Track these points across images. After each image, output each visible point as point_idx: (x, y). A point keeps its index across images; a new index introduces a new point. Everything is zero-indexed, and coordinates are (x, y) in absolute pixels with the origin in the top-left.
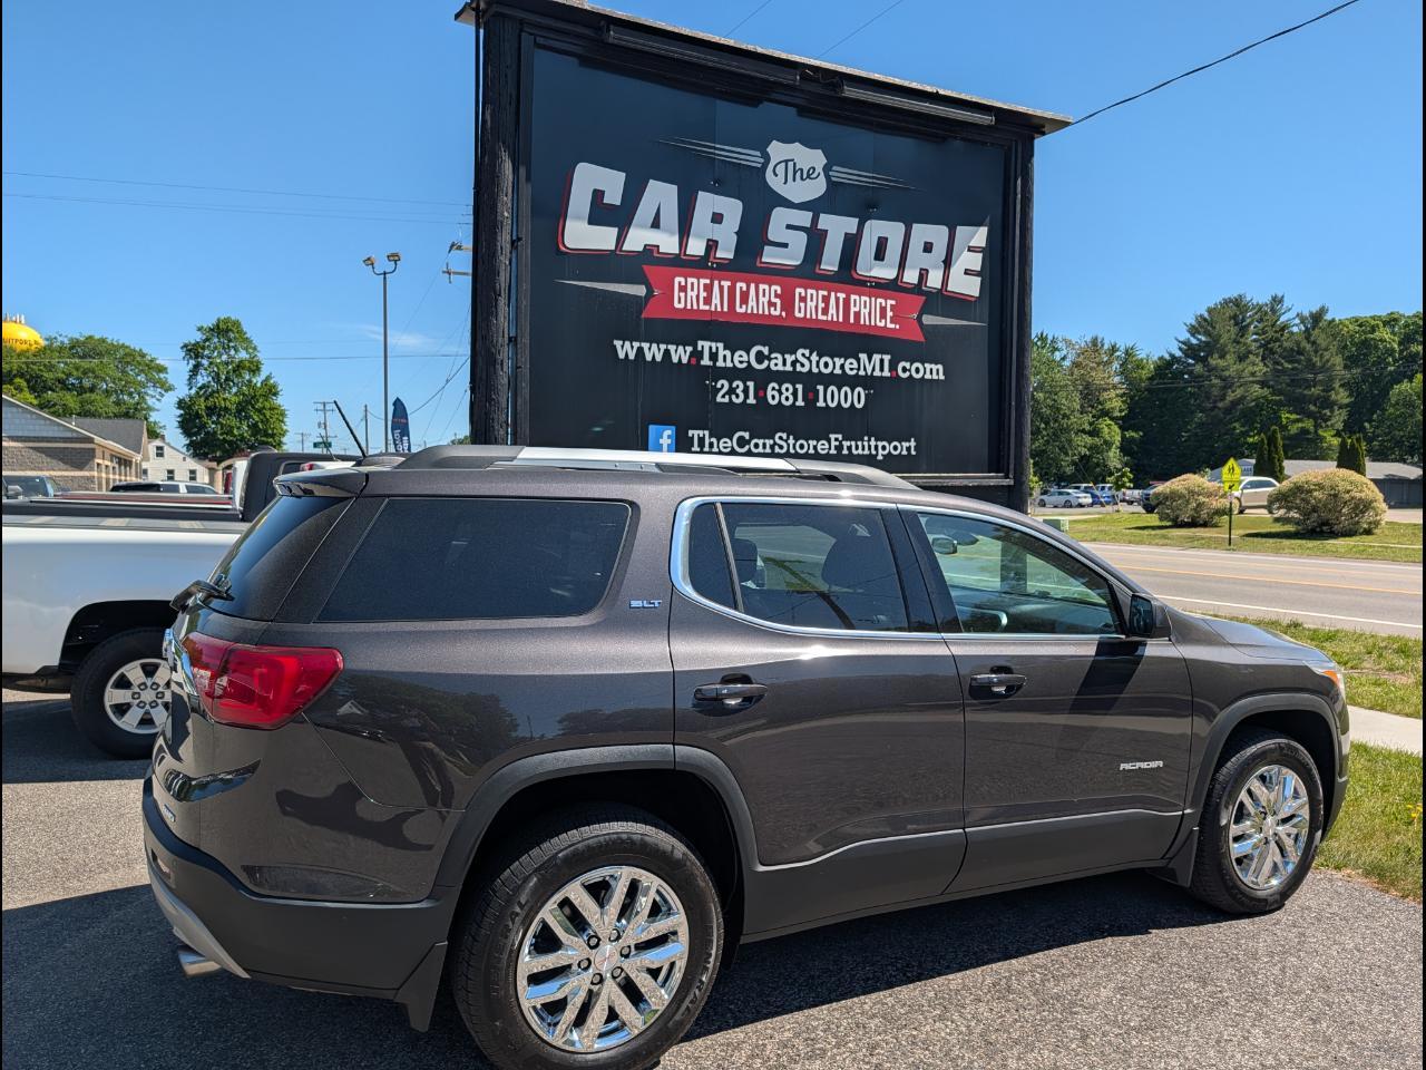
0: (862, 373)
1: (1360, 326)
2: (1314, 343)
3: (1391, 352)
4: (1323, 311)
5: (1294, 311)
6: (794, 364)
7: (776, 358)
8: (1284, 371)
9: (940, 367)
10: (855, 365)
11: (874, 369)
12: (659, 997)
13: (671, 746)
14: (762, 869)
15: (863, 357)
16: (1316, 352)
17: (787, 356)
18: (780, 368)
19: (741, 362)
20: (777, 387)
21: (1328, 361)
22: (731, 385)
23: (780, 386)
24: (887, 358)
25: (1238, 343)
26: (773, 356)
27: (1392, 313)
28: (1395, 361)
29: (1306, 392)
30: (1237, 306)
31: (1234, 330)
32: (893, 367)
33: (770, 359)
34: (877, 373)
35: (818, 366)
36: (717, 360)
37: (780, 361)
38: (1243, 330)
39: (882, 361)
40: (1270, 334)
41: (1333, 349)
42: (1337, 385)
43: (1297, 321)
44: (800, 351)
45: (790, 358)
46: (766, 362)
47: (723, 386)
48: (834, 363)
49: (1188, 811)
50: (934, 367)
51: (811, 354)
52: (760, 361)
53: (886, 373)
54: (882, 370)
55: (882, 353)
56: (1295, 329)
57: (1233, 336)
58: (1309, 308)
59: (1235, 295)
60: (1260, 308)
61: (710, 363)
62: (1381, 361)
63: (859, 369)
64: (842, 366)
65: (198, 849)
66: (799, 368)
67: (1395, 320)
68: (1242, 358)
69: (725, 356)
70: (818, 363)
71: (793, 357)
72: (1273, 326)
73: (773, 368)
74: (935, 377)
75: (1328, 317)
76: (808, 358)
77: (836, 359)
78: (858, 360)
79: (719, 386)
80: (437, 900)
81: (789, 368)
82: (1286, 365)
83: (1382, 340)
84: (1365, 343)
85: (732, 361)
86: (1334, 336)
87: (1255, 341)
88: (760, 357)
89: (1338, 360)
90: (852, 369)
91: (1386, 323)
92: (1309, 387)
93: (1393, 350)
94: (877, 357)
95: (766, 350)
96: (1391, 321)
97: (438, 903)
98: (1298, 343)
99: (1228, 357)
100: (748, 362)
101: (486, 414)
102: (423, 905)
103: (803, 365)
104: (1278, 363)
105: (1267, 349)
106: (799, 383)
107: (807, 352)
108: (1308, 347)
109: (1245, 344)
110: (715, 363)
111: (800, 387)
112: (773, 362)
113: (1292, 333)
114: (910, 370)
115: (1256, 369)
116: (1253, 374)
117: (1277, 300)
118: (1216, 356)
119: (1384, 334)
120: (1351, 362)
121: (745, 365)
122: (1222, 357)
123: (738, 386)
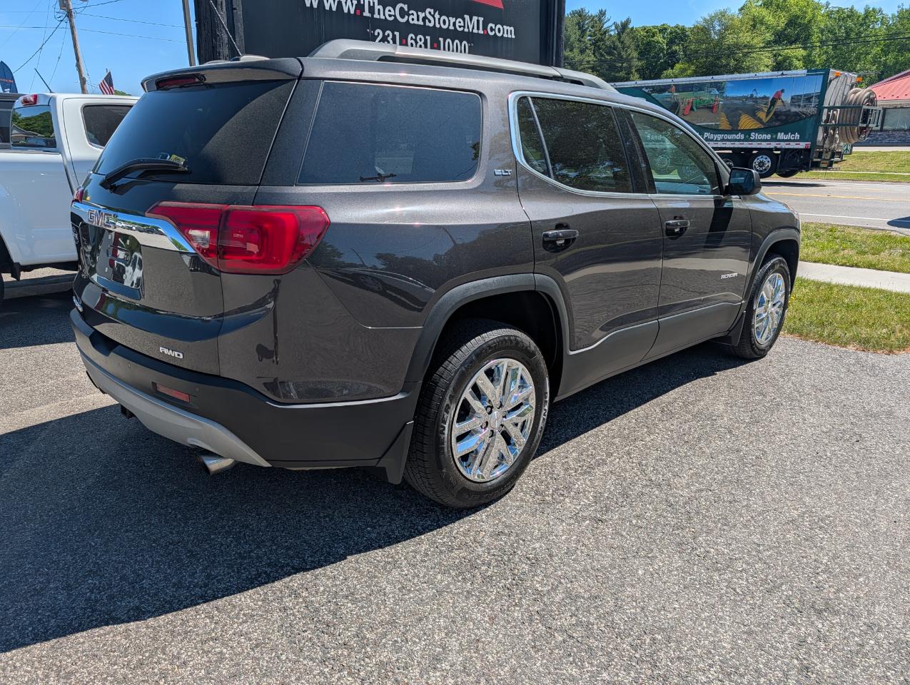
0: (466, 30)
1: (647, 32)
2: (622, 42)
3: (662, 50)
4: (628, 21)
5: (612, 21)
6: (424, 19)
7: (413, 14)
8: (605, 61)
9: (512, 28)
10: (462, 24)
11: (473, 28)
12: (521, 440)
13: (532, 274)
14: (572, 353)
15: (467, 17)
16: (623, 48)
17: (419, 13)
18: (415, 22)
19: (390, 16)
20: (414, 38)
21: (629, 55)
22: (384, 33)
23: (416, 37)
24: (481, 19)
25: (580, 41)
26: (411, 12)
27: (664, 25)
28: (664, 56)
29: (617, 75)
30: (580, 16)
31: (578, 33)
32: (485, 28)
33: (409, 15)
34: (475, 31)
35: (439, 23)
36: (374, 13)
37: (415, 17)
38: (583, 32)
39: (478, 21)
40: (599, 36)
41: (633, 47)
42: (634, 70)
43: (613, 28)
44: (428, 10)
45: (422, 15)
46: (406, 17)
47: (379, 33)
48: (449, 21)
49: (743, 302)
50: (509, 28)
51: (435, 13)
52: (402, 17)
53: (481, 32)
54: (478, 29)
55: (478, 16)
56: (612, 33)
57: (578, 37)
58: (620, 19)
59: (579, 9)
60: (592, 18)
61: (369, 15)
62: (657, 57)
63: (464, 27)
64: (454, 24)
65: (219, 376)
66: (427, 24)
67: (666, 29)
68: (582, 51)
69: (379, 9)
70: (439, 19)
71: (423, 15)
72: (600, 30)
73: (411, 22)
74: (510, 36)
75: (630, 26)
76: (433, 16)
77: (450, 18)
78: (464, 20)
79: (376, 34)
80: (408, 392)
81: (421, 23)
82: (607, 57)
83: (658, 42)
84: (649, 44)
85: (384, 15)
86: (633, 38)
87: (590, 40)
88: (402, 11)
89: (635, 54)
90: (460, 27)
91: (661, 31)
92: (619, 72)
93: (663, 49)
94: (475, 18)
95: (406, 7)
96: (663, 30)
97: (408, 395)
98: (613, 42)
99: (575, 50)
100: (395, 16)
101: (213, 47)
102: (399, 397)
103: (430, 21)
104: (602, 55)
105: (596, 46)
106: (428, 35)
107: (432, 11)
108: (619, 45)
109: (584, 42)
110: (372, 16)
111: (428, 38)
112: (411, 17)
113: (611, 35)
114: (494, 30)
115: (590, 59)
116: (588, 62)
117: (602, 13)
118: (568, 50)
119: (659, 38)
120: (642, 55)
121: (392, 18)
122: (571, 50)
123: (388, 35)
